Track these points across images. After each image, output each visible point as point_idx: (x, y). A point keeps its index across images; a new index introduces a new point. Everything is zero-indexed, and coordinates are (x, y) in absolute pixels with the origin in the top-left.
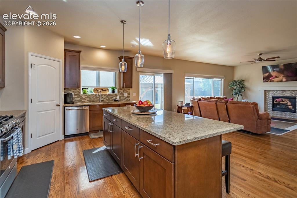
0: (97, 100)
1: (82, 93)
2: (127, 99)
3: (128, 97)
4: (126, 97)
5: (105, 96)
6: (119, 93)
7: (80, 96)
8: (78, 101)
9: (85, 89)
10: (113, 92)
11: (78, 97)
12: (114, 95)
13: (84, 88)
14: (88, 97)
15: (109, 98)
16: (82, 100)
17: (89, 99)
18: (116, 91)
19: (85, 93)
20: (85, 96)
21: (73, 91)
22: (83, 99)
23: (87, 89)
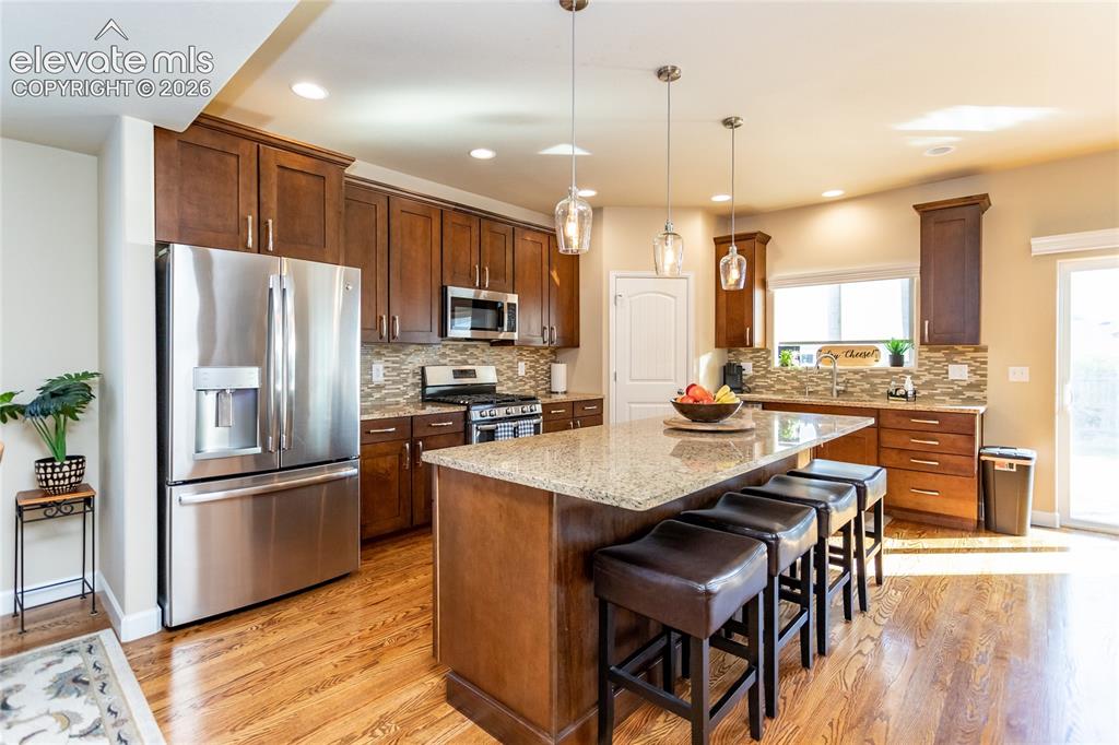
0: (826, 389)
1: (776, 363)
2: (968, 394)
3: (978, 386)
4: (965, 384)
5: (857, 376)
6: (921, 365)
7: (769, 372)
8: (763, 387)
9: (787, 352)
10: (897, 360)
11: (764, 376)
12: (896, 374)
13: (785, 348)
14: (794, 377)
15: (873, 385)
16: (777, 387)
17: (796, 384)
18: (910, 358)
19: (784, 364)
20: (783, 373)
21: (751, 355)
22: (779, 381)
23: (798, 348)
